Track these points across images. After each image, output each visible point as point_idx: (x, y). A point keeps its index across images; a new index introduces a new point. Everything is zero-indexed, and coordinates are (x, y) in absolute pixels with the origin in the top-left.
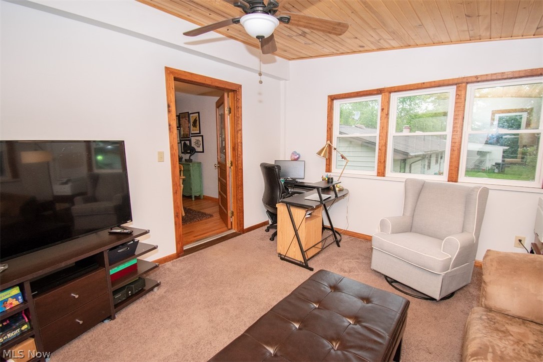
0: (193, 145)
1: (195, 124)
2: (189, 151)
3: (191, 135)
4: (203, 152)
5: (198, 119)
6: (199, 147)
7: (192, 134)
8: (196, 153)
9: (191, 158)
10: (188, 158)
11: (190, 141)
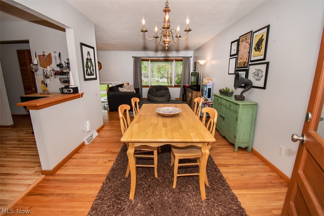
0: (251, 77)
1: (258, 48)
2: (243, 85)
3: (250, 63)
4: (264, 88)
5: (265, 38)
6: (259, 80)
7: (251, 61)
8: (252, 89)
9: (244, 95)
10: (239, 94)
11: (247, 72)
